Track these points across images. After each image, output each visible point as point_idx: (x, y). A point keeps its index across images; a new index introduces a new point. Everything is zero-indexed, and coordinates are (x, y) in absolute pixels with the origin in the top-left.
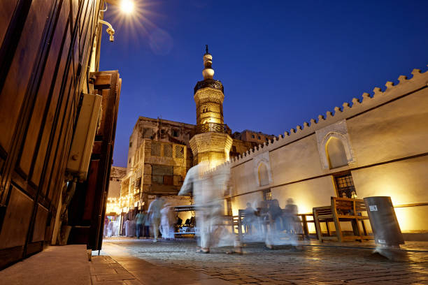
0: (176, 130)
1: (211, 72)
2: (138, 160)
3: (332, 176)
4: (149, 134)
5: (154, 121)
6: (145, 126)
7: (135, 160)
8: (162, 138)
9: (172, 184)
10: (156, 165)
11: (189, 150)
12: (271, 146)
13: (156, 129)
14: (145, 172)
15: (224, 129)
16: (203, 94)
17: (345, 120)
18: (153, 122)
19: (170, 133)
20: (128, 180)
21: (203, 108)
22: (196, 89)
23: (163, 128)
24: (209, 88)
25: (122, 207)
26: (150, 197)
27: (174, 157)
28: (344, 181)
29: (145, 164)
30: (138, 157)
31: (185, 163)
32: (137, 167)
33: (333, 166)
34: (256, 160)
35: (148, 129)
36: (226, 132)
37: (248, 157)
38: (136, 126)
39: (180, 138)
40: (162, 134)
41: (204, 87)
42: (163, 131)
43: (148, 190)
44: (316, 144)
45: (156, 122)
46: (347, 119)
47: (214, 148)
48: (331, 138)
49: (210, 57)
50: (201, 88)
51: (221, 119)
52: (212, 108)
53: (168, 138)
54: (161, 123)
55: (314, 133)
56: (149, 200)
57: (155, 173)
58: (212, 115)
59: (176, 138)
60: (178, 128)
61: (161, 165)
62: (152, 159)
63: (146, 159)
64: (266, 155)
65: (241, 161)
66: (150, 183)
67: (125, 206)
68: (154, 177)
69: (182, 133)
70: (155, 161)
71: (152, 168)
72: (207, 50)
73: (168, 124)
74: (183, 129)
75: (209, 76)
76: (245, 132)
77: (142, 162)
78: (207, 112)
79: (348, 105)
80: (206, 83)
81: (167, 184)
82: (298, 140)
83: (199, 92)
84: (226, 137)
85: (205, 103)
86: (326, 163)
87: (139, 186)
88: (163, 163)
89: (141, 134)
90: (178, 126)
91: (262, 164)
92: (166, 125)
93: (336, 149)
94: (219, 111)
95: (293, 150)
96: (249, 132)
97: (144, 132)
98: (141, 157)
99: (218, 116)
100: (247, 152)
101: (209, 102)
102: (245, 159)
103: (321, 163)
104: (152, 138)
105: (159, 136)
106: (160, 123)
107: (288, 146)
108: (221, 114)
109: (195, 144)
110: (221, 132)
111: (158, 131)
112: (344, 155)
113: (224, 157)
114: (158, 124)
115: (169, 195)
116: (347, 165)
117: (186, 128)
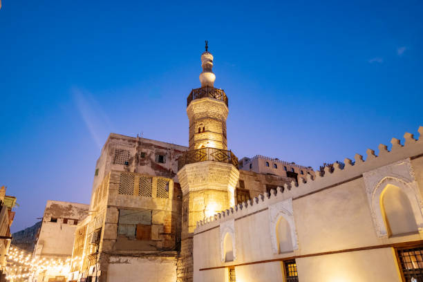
0: (163, 153)
1: (211, 77)
2: (100, 199)
3: (392, 249)
4: (124, 158)
5: (132, 141)
6: (119, 147)
7: (96, 199)
8: (142, 164)
9: (149, 238)
10: (126, 209)
11: (177, 186)
12: (295, 191)
13: (134, 152)
14: (107, 219)
15: (226, 157)
16: (199, 107)
17: (409, 159)
18: (129, 141)
19: (153, 157)
20: (85, 228)
21: (198, 126)
22: (189, 100)
23: (144, 150)
24: (208, 99)
25: (73, 270)
26: (113, 259)
27: (154, 196)
28: (413, 259)
29: (109, 207)
30: (100, 195)
31: (170, 205)
32: (97, 211)
33: (394, 232)
34: (273, 210)
35: (123, 151)
36: (230, 162)
37: (261, 205)
38: (106, 146)
39: (168, 165)
40: (141, 158)
41: (201, 97)
42: (143, 155)
43: (110, 248)
44: (366, 195)
45: (135, 141)
46: (412, 158)
47: (212, 185)
48: (388, 185)
49: (210, 57)
50: (197, 98)
51: (224, 143)
52: (211, 126)
53: (150, 165)
54: (141, 143)
55: (362, 176)
56: (111, 265)
57: (123, 221)
58: (211, 136)
59: (161, 164)
60: (165, 151)
61: (133, 209)
62: (121, 200)
63: (110, 200)
64: (288, 204)
65: (250, 209)
66: (115, 237)
67: (76, 269)
68: (122, 228)
69: (170, 158)
70: (125, 201)
71: (120, 213)
72: (207, 47)
73: (152, 145)
74: (173, 152)
75: (208, 82)
76: (256, 158)
77: (104, 203)
78: (204, 131)
79: (412, 137)
80: (204, 91)
81: (141, 239)
82: (336, 185)
83: (193, 103)
84: (231, 169)
85: (202, 119)
86: (383, 227)
87: (97, 242)
88: (137, 206)
89: (111, 159)
90: (166, 149)
91: (282, 218)
92: (149, 146)
93: (397, 205)
94: (221, 131)
95: (329, 201)
96: (262, 158)
97: (116, 155)
98: (104, 195)
99: (220, 138)
100: (260, 197)
101: (208, 118)
102: (256, 207)
103: (374, 226)
104: (127, 164)
105: (137, 162)
106: (139, 143)
107: (322, 192)
108: (224, 135)
109: (185, 178)
110: (224, 161)
111: (137, 155)
112: (410, 216)
113: (227, 198)
114: (137, 144)
115: (143, 255)
116: (417, 232)
117: (176, 151)
